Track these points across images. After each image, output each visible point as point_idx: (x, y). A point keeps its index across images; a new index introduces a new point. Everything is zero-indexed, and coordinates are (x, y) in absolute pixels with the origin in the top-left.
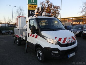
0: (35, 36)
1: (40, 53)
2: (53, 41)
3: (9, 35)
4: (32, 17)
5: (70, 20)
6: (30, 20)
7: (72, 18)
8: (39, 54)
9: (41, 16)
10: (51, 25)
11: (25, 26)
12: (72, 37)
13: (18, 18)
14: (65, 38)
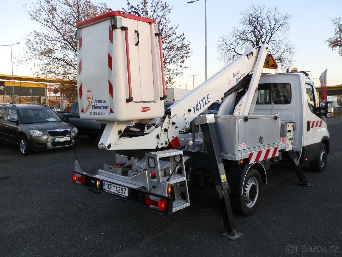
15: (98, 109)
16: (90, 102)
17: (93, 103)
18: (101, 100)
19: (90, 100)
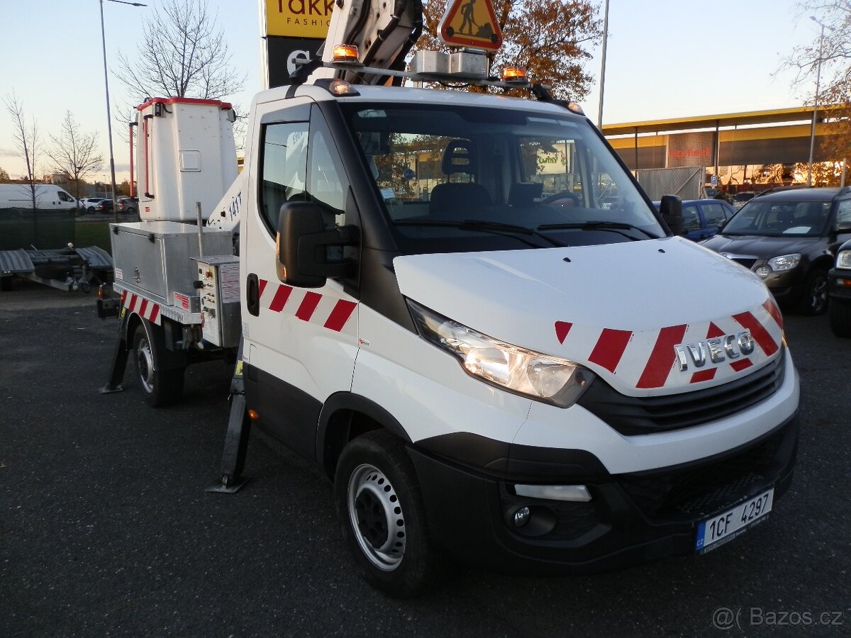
0: (324, 310)
1: (384, 499)
2: (531, 370)
3: (71, 294)
4: (290, 95)
5: (693, 145)
6: (264, 127)
7: (717, 122)
8: (369, 504)
9: (398, 82)
10: (500, 190)
11: (224, 204)
12: (745, 319)
13: (150, 110)
14: (671, 336)
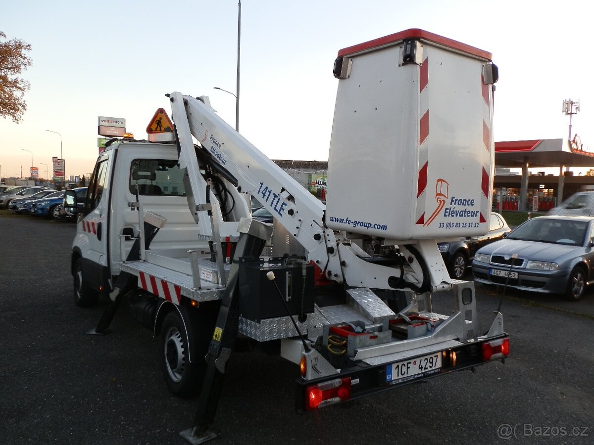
15: (457, 216)
16: (442, 203)
17: (447, 205)
18: (464, 200)
19: (442, 198)
